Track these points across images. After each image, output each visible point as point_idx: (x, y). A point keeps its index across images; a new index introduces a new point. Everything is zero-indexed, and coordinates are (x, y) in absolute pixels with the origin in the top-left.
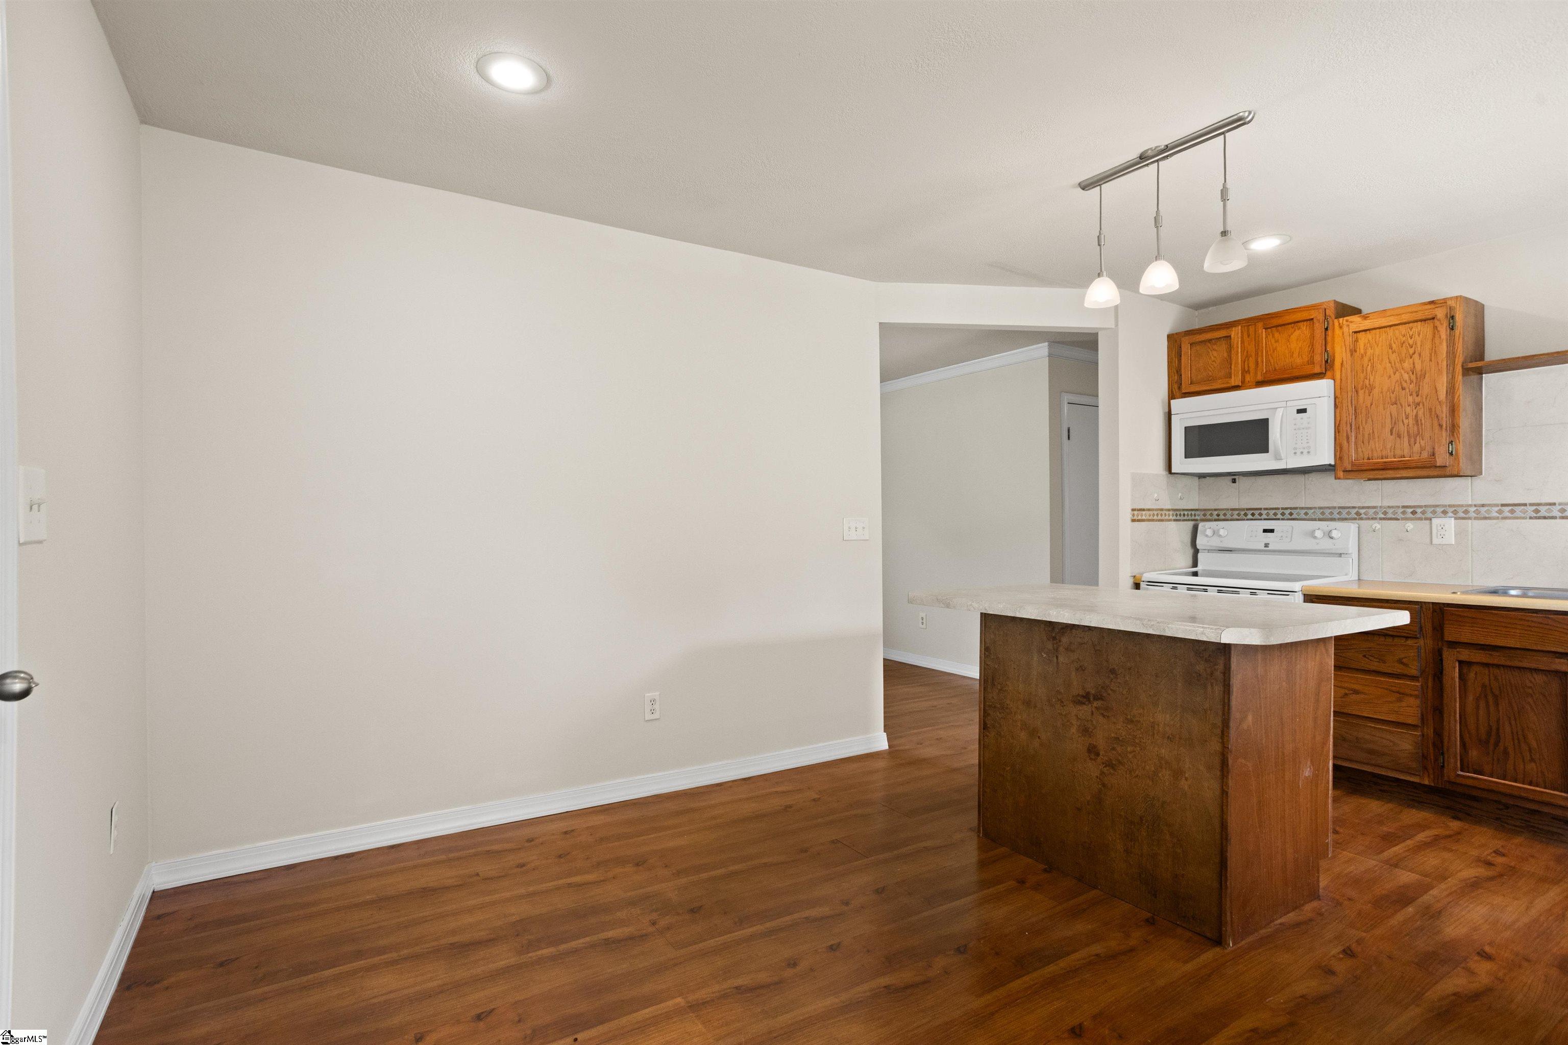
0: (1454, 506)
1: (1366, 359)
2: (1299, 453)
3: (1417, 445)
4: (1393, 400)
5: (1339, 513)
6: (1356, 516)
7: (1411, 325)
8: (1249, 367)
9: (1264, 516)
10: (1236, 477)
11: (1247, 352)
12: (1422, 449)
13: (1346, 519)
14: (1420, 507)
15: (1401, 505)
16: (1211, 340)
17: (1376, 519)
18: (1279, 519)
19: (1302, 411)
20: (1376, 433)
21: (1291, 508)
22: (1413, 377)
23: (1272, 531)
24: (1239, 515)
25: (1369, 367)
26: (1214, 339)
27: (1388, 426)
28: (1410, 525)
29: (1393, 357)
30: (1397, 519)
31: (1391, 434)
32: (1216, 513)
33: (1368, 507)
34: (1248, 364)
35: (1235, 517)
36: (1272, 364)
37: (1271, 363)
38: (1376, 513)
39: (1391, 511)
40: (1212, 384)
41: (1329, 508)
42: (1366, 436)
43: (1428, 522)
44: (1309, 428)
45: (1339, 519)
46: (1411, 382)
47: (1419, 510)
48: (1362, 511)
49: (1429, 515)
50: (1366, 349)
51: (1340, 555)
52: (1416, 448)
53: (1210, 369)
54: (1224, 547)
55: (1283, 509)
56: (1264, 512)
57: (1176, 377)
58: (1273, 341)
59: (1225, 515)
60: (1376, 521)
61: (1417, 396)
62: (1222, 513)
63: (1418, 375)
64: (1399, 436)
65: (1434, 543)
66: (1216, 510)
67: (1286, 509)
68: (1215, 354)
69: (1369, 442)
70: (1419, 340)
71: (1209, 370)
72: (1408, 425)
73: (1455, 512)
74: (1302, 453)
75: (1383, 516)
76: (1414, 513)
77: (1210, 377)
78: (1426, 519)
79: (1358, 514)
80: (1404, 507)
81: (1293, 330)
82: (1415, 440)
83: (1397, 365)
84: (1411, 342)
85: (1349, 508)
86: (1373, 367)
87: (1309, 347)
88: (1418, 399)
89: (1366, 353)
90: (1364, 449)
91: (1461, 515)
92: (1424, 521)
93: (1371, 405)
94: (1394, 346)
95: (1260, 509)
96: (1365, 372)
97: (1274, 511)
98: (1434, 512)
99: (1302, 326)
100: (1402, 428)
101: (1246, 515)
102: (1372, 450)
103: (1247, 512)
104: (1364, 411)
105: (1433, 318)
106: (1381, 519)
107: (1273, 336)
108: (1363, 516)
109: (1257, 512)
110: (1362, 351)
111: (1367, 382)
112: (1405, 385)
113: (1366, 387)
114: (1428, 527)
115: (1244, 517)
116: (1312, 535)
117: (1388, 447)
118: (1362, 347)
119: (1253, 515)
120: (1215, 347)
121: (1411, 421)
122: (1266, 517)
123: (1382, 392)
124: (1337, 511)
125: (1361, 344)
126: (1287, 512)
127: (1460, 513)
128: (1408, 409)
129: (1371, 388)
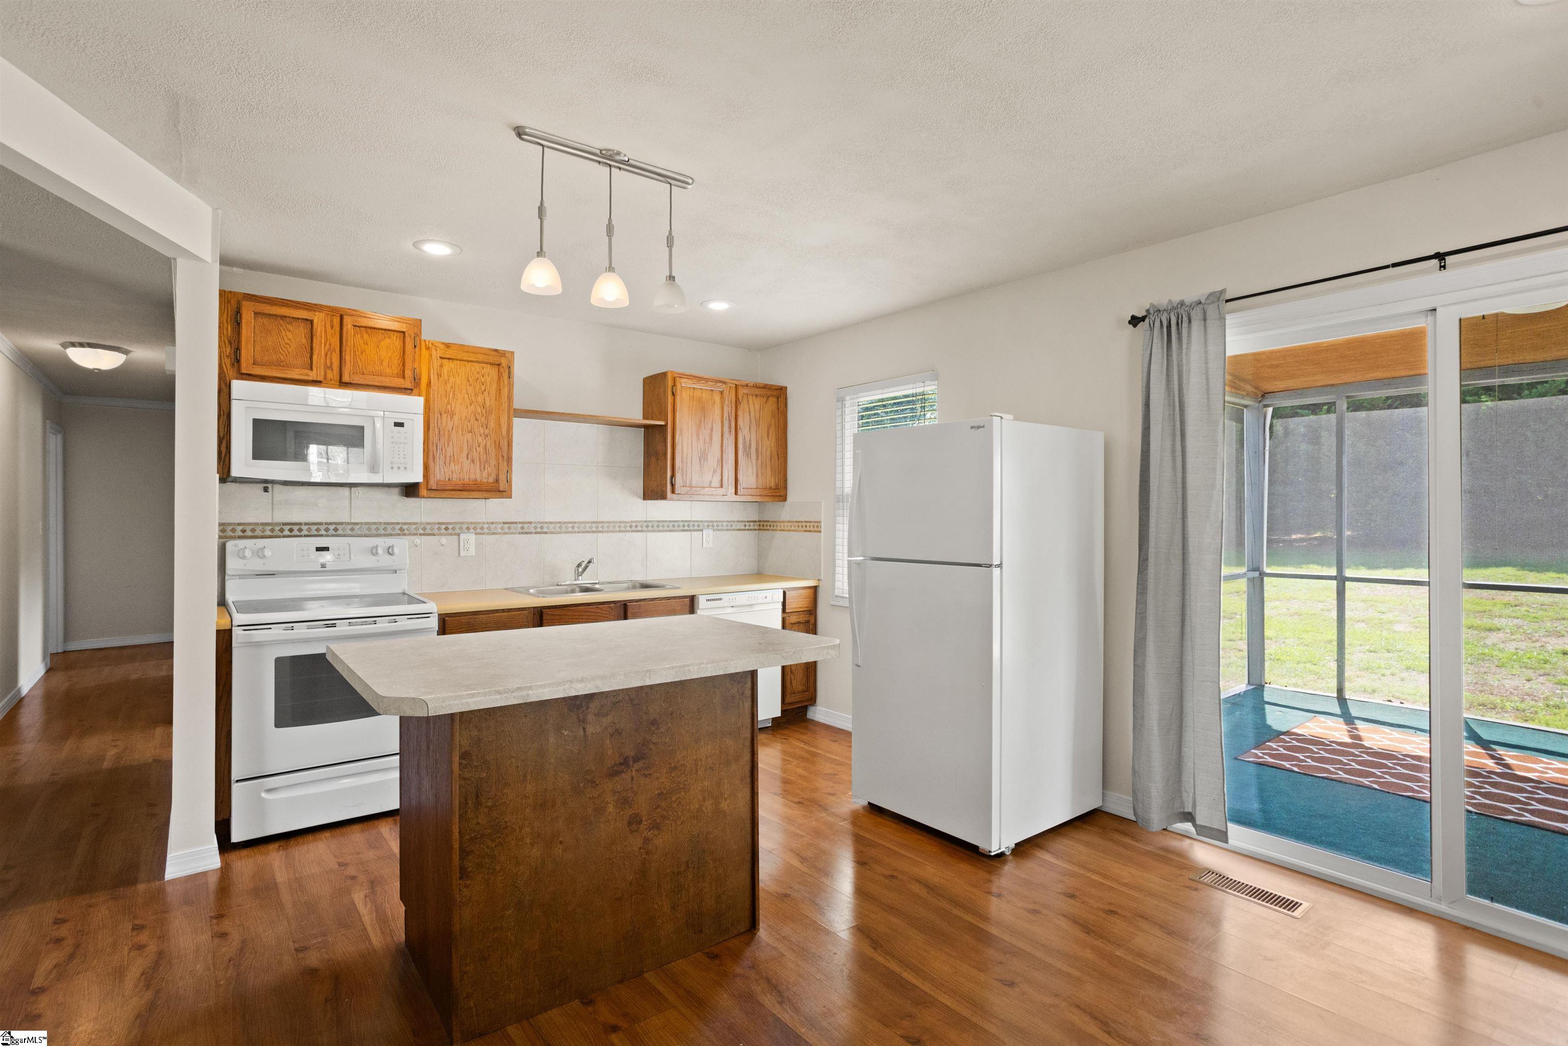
0: (474, 523)
1: (449, 386)
2: (396, 468)
3: (486, 470)
4: (470, 429)
5: (385, 529)
6: (400, 532)
7: (483, 365)
8: (331, 362)
9: (304, 532)
10: (270, 486)
11: (330, 345)
12: (489, 475)
13: (391, 535)
14: (451, 524)
15: (436, 521)
16: (285, 317)
17: (417, 534)
18: (322, 536)
19: (399, 425)
20: (455, 456)
21: (336, 524)
22: (484, 411)
23: (327, 549)
24: (272, 530)
25: (451, 394)
26: (289, 317)
27: (465, 452)
28: (444, 540)
29: (470, 389)
30: (434, 535)
31: (467, 459)
32: (241, 528)
33: (410, 524)
34: (331, 359)
35: (268, 533)
36: (360, 367)
37: (359, 365)
38: (417, 529)
39: (428, 527)
40: (287, 372)
41: (375, 523)
42: (448, 458)
43: (456, 537)
44: (405, 443)
45: (385, 535)
46: (483, 415)
47: (450, 527)
48: (405, 527)
49: (458, 531)
50: (449, 376)
51: (395, 572)
52: (485, 474)
53: (282, 352)
54: (270, 571)
55: (326, 524)
56: (305, 528)
57: (228, 350)
58: (362, 342)
59: (253, 530)
60: (417, 537)
61: (487, 428)
62: (248, 528)
63: (488, 410)
64: (473, 461)
65: (461, 555)
66: (239, 524)
67: (331, 524)
68: (290, 335)
69: (450, 464)
70: (488, 379)
71: (280, 353)
72: (479, 453)
73: (475, 529)
74: (399, 468)
75: (422, 532)
76: (446, 529)
77: (282, 362)
78: (455, 534)
79: (401, 529)
80: (439, 523)
81: (383, 337)
82: (484, 466)
83: (473, 398)
84: (483, 379)
85: (393, 523)
86: (454, 394)
87: (399, 359)
88: (487, 431)
89: (449, 379)
90: (445, 470)
91: (479, 531)
92: (454, 536)
93: (452, 429)
94: (471, 381)
95: (300, 524)
96: (448, 397)
97: (316, 527)
98: (461, 528)
99: (392, 335)
100: (476, 455)
101: (282, 530)
102: (452, 472)
103: (284, 527)
104: (446, 433)
105: (499, 365)
106: (421, 535)
107: (362, 337)
108: (406, 532)
109: (296, 528)
110: (446, 377)
111: (449, 407)
112: (478, 417)
113: (448, 411)
114: (457, 541)
115: (280, 534)
116: (374, 551)
117: (465, 470)
118: (446, 372)
119: (291, 530)
120: (290, 327)
121: (481, 449)
122: (307, 533)
123: (461, 420)
124: (382, 527)
125: (445, 370)
126: (332, 527)
127: (478, 528)
128: (480, 439)
129: (452, 414)
